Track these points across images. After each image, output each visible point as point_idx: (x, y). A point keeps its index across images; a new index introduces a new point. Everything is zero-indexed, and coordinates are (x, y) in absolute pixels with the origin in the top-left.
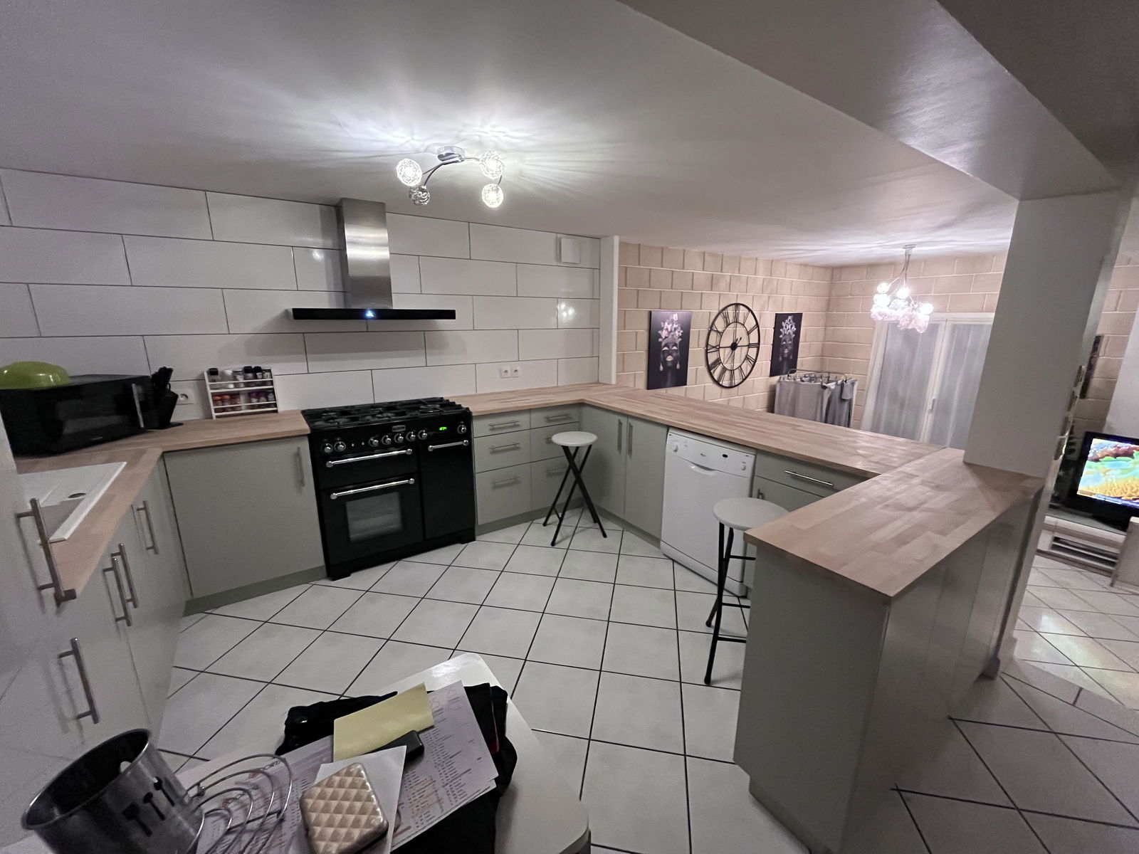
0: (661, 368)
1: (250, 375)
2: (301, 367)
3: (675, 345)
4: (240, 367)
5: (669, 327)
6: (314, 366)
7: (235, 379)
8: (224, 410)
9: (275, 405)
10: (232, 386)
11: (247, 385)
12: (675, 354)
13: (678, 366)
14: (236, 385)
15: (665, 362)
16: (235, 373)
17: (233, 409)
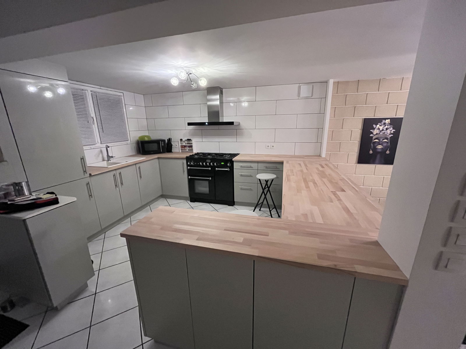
0: (371, 152)
1: (188, 141)
2: (200, 140)
3: (387, 139)
4: (186, 139)
5: (381, 128)
6: (204, 140)
7: (185, 142)
8: (183, 150)
9: (192, 150)
10: (184, 144)
11: (188, 144)
12: (385, 145)
13: (388, 152)
14: (185, 144)
15: (375, 149)
16: (185, 140)
17: (184, 150)
